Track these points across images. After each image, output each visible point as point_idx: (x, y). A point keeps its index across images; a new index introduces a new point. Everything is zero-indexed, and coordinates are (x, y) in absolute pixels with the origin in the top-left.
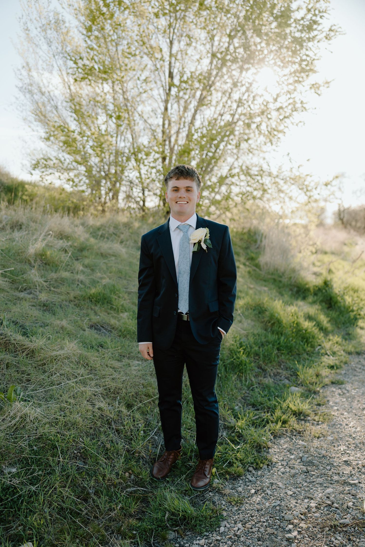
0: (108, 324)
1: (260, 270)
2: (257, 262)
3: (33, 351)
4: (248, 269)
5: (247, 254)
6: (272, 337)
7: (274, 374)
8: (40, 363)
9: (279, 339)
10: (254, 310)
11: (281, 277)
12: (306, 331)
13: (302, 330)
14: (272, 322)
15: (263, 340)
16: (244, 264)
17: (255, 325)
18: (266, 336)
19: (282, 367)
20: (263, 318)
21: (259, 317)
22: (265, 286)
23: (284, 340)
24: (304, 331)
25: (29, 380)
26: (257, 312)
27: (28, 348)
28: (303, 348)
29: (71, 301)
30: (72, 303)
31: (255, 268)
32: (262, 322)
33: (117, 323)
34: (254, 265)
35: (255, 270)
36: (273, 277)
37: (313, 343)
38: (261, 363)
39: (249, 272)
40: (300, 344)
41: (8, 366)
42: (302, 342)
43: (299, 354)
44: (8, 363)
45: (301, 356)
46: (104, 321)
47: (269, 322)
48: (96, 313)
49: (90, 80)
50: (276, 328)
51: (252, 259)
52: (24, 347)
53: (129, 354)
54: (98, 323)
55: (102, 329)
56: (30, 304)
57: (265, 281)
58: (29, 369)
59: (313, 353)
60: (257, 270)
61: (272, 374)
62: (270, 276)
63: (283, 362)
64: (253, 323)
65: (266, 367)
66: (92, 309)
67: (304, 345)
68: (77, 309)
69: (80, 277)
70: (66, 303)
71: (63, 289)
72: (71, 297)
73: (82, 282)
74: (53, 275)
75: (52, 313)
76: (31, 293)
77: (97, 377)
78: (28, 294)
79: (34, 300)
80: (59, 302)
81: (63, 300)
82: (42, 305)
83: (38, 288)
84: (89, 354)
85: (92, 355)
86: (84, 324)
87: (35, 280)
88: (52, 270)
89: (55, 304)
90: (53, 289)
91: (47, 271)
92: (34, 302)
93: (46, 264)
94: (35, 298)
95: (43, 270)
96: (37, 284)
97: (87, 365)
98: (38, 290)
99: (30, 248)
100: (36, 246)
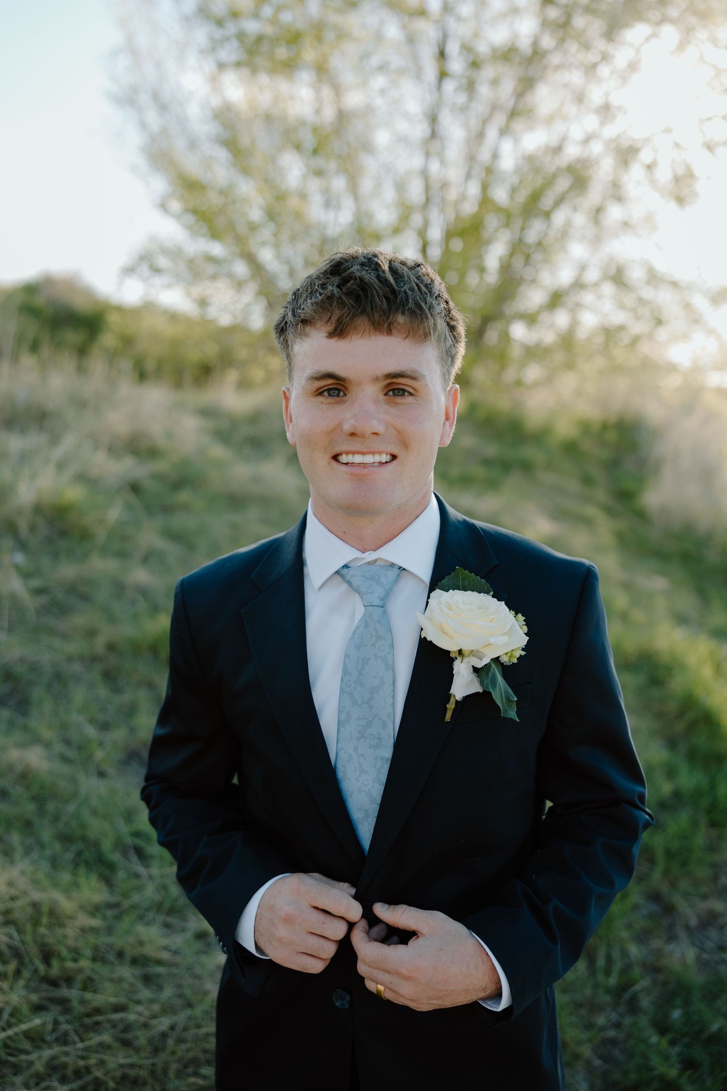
68: (103, 692)
69: (141, 576)
70: (77, 667)
71: (80, 619)
72: (99, 644)
73: (144, 592)
74: (68, 571)
75: (23, 706)
77: (65, 1024)
80: (59, 664)
81: (71, 659)
82: (2, 676)
83: (6, 614)
84: (68, 903)
85: (81, 906)
86: (98, 754)
87: (5, 589)
88: (71, 552)
89: (41, 673)
90: (53, 620)
91: (57, 556)
93: (60, 533)
95: (46, 552)
96: (7, 604)
97: (47, 958)
98: (5, 624)
99: (23, 488)
100: (41, 482)
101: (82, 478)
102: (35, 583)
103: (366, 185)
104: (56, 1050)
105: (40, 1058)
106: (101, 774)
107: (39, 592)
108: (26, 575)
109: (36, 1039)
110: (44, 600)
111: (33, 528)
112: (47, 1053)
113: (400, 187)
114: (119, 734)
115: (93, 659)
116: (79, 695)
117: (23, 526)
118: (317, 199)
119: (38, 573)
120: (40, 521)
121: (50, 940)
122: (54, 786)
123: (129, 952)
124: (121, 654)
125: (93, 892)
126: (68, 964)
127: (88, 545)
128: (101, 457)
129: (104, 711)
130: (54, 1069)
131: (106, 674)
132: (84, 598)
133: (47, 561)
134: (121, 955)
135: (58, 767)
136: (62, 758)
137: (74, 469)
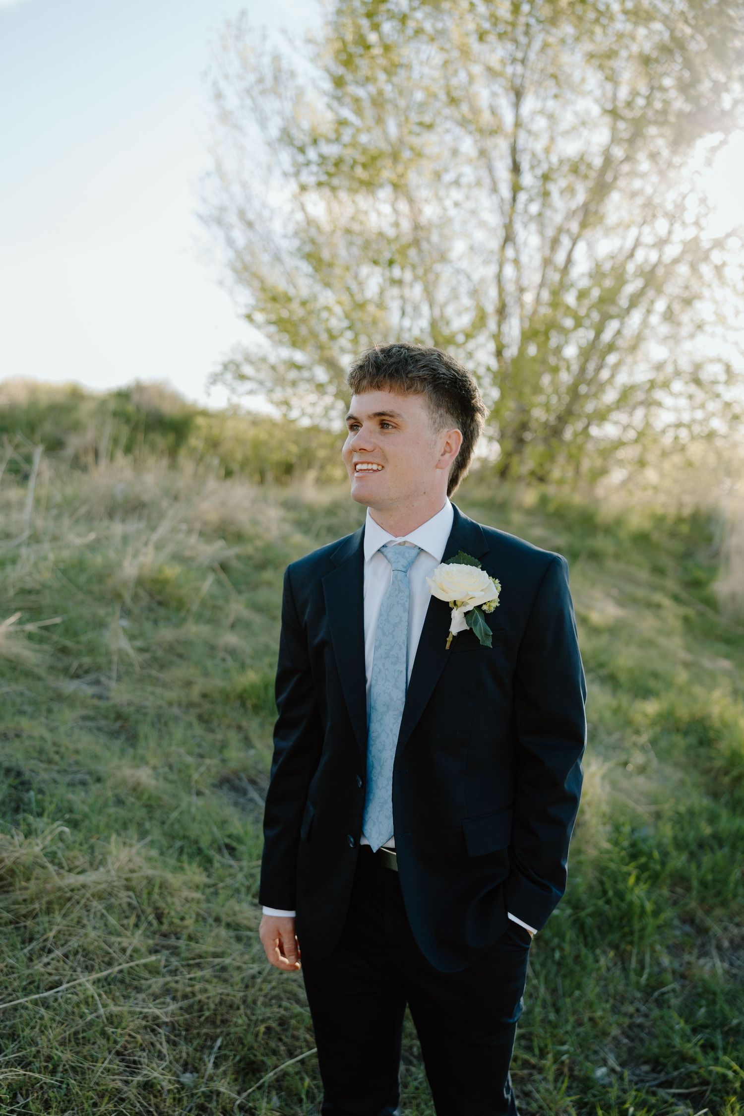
1: (718, 612)
2: (708, 591)
4: (684, 610)
5: (686, 570)
6: (731, 822)
7: (731, 941)
10: (685, 734)
14: (735, 773)
15: (707, 830)
16: (676, 598)
17: (682, 783)
20: (710, 759)
21: (698, 756)
22: (727, 657)
26: (692, 739)
29: (193, 703)
30: (192, 711)
31: (702, 608)
32: (706, 772)
34: (699, 601)
35: (702, 613)
38: (693, 905)
39: (686, 620)
46: (260, 766)
47: (727, 773)
48: (246, 741)
49: (334, 188)
50: (743, 791)
51: (698, 584)
54: (245, 770)
55: (251, 788)
56: (84, 712)
57: (729, 642)
60: (710, 612)
61: (726, 944)
62: (741, 630)
64: (678, 775)
65: (709, 922)
66: (240, 728)
68: (198, 730)
69: (231, 639)
70: (176, 710)
71: (179, 672)
72: (195, 693)
73: (232, 652)
74: (167, 634)
75: (133, 740)
76: (97, 682)
77: (175, 962)
78: (90, 684)
79: (96, 702)
80: (160, 707)
81: (170, 704)
82: (112, 716)
83: (115, 667)
84: (175, 880)
85: (185, 883)
86: (196, 776)
87: (113, 647)
88: (168, 619)
89: (145, 714)
90: (154, 673)
91: (156, 622)
92: (96, 708)
93: (160, 604)
94: (100, 697)
95: (147, 619)
96: (115, 658)
97: (159, 917)
98: (114, 674)
99: (126, 564)
100: (142, 559)
101: (178, 558)
102: (140, 643)
104: (168, 978)
105: (156, 983)
106: (199, 793)
107: (142, 650)
108: (132, 637)
109: (153, 971)
110: (147, 656)
111: (136, 597)
112: (161, 981)
114: (212, 762)
115: (191, 705)
116: (179, 733)
117: (127, 597)
119: (142, 635)
120: (142, 593)
121: (161, 904)
122: (160, 798)
123: (224, 918)
124: (213, 702)
125: (195, 874)
126: (177, 921)
127: (183, 614)
128: (193, 540)
129: (199, 746)
130: (167, 991)
131: (200, 718)
132: (181, 656)
133: (148, 626)
134: (218, 920)
135: (162, 785)
136: (166, 779)
137: (170, 548)
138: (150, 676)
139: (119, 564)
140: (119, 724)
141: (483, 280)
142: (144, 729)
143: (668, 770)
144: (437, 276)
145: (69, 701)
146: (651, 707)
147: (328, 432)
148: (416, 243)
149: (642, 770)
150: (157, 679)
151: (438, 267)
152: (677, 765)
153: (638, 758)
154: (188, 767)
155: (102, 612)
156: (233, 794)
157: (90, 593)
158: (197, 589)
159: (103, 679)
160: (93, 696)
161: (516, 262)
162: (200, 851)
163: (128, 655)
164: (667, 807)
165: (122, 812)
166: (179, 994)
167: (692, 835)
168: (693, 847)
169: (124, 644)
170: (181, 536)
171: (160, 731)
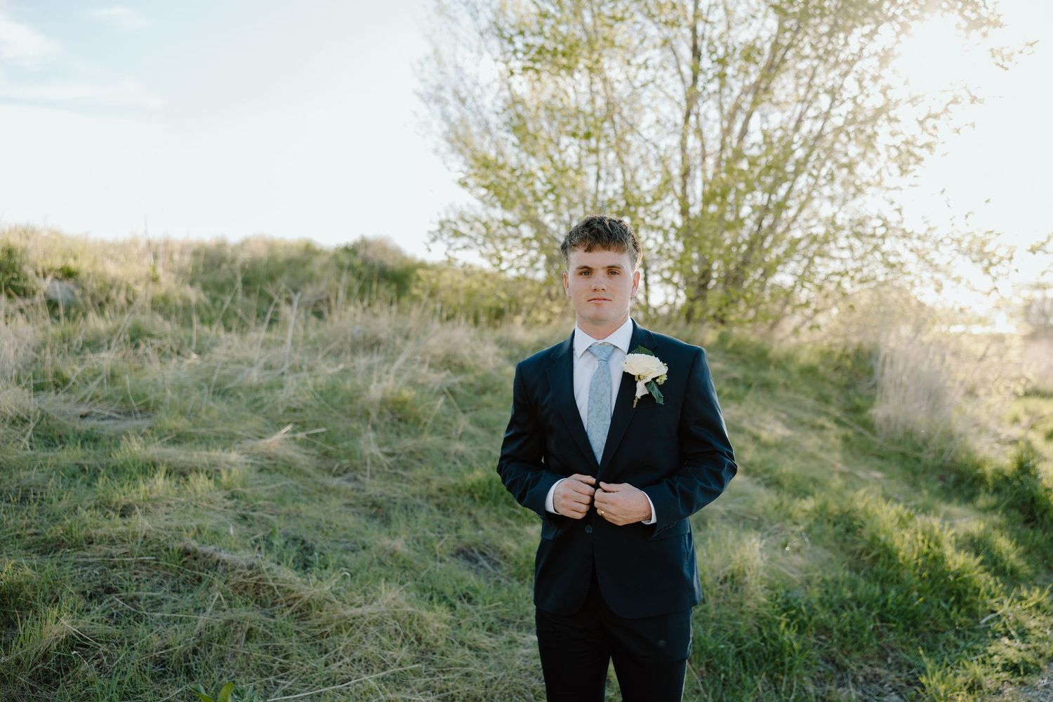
0: (496, 549)
1: (874, 433)
2: (865, 416)
3: (309, 605)
4: (843, 431)
5: (848, 398)
6: (867, 589)
7: (864, 677)
8: (318, 631)
9: (884, 592)
10: (835, 525)
11: (920, 450)
12: (957, 576)
13: (948, 574)
14: (874, 553)
16: (838, 422)
17: (830, 560)
18: (853, 587)
19: (889, 660)
21: (845, 540)
22: (880, 469)
23: (895, 598)
24: (951, 578)
25: (284, 670)
26: (840, 528)
27: (299, 598)
28: (947, 615)
29: (430, 497)
30: (431, 501)
31: (860, 429)
32: (853, 553)
33: (515, 546)
34: (858, 423)
35: (860, 434)
36: (901, 449)
37: (974, 606)
38: (835, 649)
39: (846, 439)
40: (939, 606)
41: (250, 635)
42: (946, 602)
43: (937, 632)
44: (251, 629)
45: (940, 636)
46: (488, 542)
47: (868, 554)
48: (476, 524)
49: (537, 71)
50: (879, 567)
51: (857, 410)
52: (293, 595)
53: (522, 618)
54: (476, 544)
55: (481, 558)
56: (346, 501)
57: (882, 458)
58: (293, 644)
59: (974, 631)
60: (867, 433)
61: (860, 679)
62: (893, 448)
63: (893, 650)
64: (828, 554)
65: (846, 661)
66: (470, 514)
67: (951, 609)
68: (437, 515)
69: (460, 447)
70: (418, 501)
71: (420, 472)
72: (433, 488)
73: (462, 457)
74: (408, 443)
75: (386, 521)
76: (355, 479)
77: (433, 669)
78: (349, 480)
79: (354, 493)
80: (405, 498)
81: (414, 496)
82: (370, 504)
83: (368, 468)
84: (429, 616)
85: (436, 617)
86: (437, 547)
87: (367, 452)
88: (408, 432)
89: (395, 503)
90: (400, 471)
91: (398, 434)
92: (355, 498)
93: (400, 420)
94: (358, 490)
95: (391, 431)
96: (369, 461)
97: (419, 640)
98: (368, 473)
99: (372, 388)
100: (385, 384)
101: (412, 383)
102: (386, 449)
103: (632, 160)
104: (428, 679)
105: (420, 682)
106: (442, 560)
107: (389, 455)
108: (380, 445)
110: (394, 459)
111: (381, 415)
112: (423, 680)
113: (662, 160)
114: (450, 537)
116: (422, 517)
117: (374, 415)
118: (592, 171)
119: (387, 443)
120: (385, 411)
121: (419, 631)
122: (411, 563)
123: (467, 642)
124: (447, 495)
125: (442, 612)
126: (432, 642)
127: (421, 427)
128: (424, 370)
129: (439, 527)
130: (428, 688)
131: (438, 506)
132: (420, 460)
133: (393, 436)
134: (462, 644)
135: (412, 553)
136: (415, 549)
137: (406, 376)
138: (396, 474)
139: (367, 389)
140: (374, 510)
141: (668, 147)
142: (394, 514)
143: (819, 550)
144: (629, 145)
145: (336, 492)
146: (809, 504)
147: (533, 282)
148: (609, 117)
149: (797, 551)
150: (403, 477)
151: (628, 138)
152: (826, 548)
153: (796, 542)
154: (431, 541)
155: (355, 426)
156: (468, 563)
157: (344, 411)
158: (431, 408)
159: (359, 477)
160: (352, 489)
161: (699, 132)
162: (445, 598)
163: (379, 459)
164: (817, 575)
165: (383, 570)
166: (437, 690)
167: (835, 597)
168: (836, 606)
169: (374, 450)
170: (415, 367)
171: (407, 516)
